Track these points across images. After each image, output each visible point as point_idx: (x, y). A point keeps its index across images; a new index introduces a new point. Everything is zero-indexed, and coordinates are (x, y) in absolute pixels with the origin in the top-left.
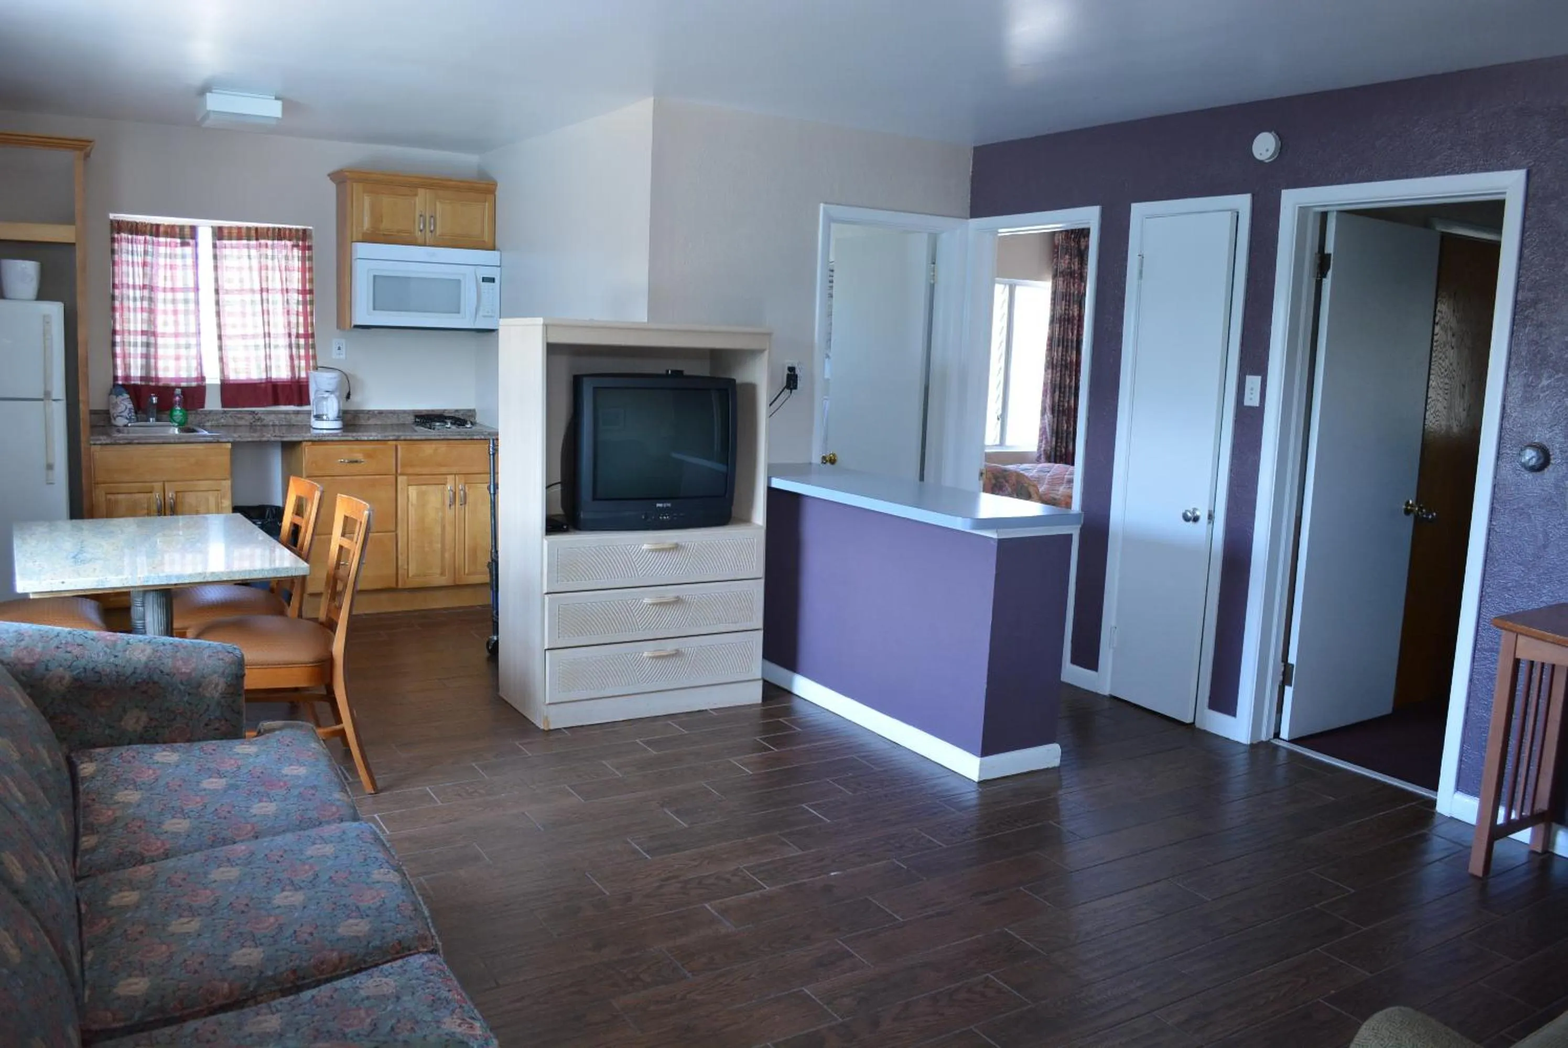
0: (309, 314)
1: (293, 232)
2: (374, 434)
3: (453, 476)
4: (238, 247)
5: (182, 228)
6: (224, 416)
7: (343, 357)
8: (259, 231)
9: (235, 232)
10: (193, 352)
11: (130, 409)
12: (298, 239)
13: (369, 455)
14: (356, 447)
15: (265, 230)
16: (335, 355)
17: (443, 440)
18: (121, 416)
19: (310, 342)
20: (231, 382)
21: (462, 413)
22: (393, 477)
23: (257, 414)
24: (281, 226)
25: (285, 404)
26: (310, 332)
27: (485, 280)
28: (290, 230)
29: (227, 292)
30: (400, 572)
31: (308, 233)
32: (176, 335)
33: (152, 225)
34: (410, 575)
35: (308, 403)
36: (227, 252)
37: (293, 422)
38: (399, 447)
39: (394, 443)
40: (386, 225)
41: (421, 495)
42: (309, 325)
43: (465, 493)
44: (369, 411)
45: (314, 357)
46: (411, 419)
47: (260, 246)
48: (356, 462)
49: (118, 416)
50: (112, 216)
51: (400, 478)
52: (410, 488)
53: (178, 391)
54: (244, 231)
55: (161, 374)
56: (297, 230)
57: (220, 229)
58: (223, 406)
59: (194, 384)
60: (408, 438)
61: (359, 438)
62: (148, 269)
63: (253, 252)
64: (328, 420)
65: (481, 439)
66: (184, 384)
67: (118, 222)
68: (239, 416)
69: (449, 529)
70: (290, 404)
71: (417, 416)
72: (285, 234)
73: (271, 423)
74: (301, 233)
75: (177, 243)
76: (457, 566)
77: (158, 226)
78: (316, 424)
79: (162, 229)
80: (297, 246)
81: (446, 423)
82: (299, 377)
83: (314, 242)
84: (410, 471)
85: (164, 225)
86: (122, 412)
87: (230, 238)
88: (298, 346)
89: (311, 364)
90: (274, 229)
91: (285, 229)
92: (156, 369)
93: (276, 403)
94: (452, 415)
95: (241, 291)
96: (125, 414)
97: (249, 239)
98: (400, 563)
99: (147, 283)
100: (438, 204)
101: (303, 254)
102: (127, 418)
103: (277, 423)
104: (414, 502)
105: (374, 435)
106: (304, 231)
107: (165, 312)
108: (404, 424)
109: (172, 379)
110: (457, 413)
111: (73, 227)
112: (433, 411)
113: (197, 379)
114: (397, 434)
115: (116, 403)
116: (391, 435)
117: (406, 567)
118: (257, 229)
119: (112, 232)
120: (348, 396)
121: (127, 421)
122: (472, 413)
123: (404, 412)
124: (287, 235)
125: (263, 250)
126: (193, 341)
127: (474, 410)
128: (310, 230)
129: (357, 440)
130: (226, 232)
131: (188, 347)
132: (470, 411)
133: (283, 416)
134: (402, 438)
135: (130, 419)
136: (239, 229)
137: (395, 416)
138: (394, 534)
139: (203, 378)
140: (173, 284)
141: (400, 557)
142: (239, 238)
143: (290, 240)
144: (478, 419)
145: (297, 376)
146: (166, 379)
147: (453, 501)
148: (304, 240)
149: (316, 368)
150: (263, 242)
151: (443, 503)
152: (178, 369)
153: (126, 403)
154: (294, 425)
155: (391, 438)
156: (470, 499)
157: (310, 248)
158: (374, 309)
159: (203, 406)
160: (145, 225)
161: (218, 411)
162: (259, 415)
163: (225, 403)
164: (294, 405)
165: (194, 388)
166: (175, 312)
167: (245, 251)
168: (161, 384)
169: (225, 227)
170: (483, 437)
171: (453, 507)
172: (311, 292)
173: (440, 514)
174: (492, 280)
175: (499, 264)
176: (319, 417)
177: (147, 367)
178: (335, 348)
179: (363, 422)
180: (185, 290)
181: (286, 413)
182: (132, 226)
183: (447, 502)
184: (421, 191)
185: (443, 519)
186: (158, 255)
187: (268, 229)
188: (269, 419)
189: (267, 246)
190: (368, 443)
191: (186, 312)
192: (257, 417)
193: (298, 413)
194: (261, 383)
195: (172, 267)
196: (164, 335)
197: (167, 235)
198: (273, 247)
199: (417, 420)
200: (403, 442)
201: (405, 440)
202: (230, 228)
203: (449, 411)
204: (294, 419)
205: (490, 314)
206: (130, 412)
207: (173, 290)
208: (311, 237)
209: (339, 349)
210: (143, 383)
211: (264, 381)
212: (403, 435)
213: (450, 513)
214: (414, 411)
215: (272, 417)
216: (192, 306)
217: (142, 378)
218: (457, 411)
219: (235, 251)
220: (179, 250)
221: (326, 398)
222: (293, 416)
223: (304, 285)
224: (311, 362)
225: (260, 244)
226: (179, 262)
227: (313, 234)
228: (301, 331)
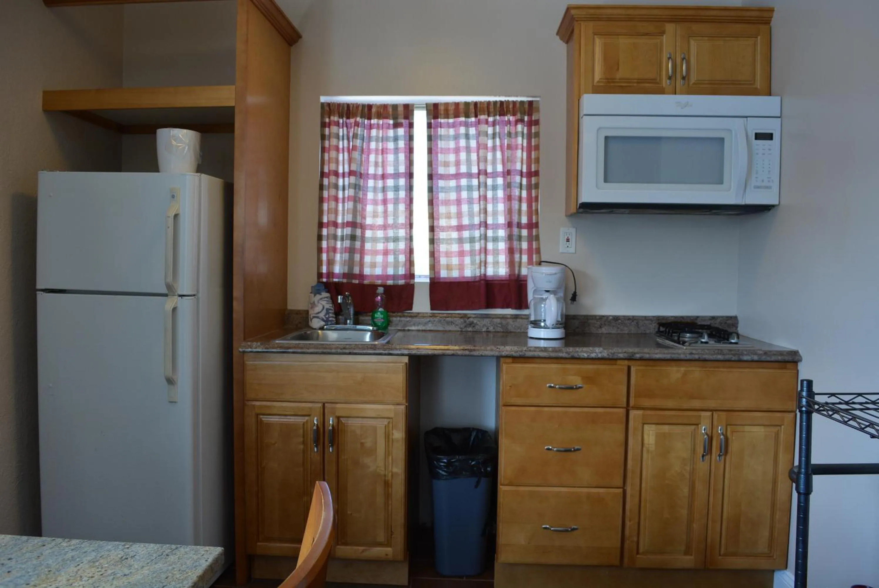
0: (534, 200)
1: (518, 105)
2: (597, 350)
3: (709, 414)
4: (454, 126)
5: (395, 107)
6: (431, 319)
7: (572, 250)
8: (479, 105)
9: (452, 108)
10: (402, 245)
11: (327, 310)
12: (523, 113)
13: (589, 379)
14: (570, 367)
15: (486, 105)
16: (562, 247)
17: (696, 360)
18: (318, 317)
19: (534, 234)
20: (441, 281)
21: (718, 320)
22: (622, 411)
23: (469, 318)
24: (503, 99)
25: (503, 307)
26: (534, 221)
27: (759, 136)
28: (514, 103)
29: (443, 177)
30: (626, 546)
31: (534, 105)
32: (385, 227)
33: (363, 106)
34: (641, 550)
35: (527, 307)
36: (442, 131)
37: (510, 328)
38: (633, 369)
39: (626, 362)
40: (622, 73)
41: (661, 438)
42: (534, 213)
43: (727, 439)
44: (602, 317)
45: (538, 251)
46: (653, 328)
47: (479, 122)
48: (571, 388)
49: (314, 317)
50: (323, 99)
51: (633, 413)
52: (646, 427)
53: (381, 290)
54: (462, 107)
55: (367, 271)
56: (522, 102)
57: (436, 106)
58: (432, 309)
59: (401, 282)
60: (647, 356)
61: (576, 355)
62: (356, 155)
63: (472, 131)
64: (545, 327)
65: (753, 361)
66: (390, 282)
67: (329, 104)
68: (449, 319)
69: (700, 487)
70: (508, 306)
71: (661, 325)
72: (508, 107)
73: (484, 329)
74: (526, 106)
75: (389, 124)
76: (709, 540)
77: (370, 107)
78: (533, 332)
79: (374, 110)
80: (522, 121)
81: (701, 336)
82: (519, 275)
83: (542, 116)
84: (646, 402)
85: (376, 105)
86: (318, 313)
87: (447, 117)
88: (520, 238)
89: (534, 260)
90: (495, 103)
91: (508, 102)
92: (362, 264)
93: (489, 306)
94: (708, 323)
95: (458, 176)
96: (322, 315)
97: (467, 116)
98: (627, 532)
99: (354, 168)
100: (692, 42)
101: (529, 130)
102: (323, 320)
103: (491, 329)
104: (652, 448)
105: (598, 352)
106: (531, 103)
107: (375, 202)
108: (645, 334)
109: (378, 277)
110: (712, 322)
111: (233, 87)
112: (682, 317)
113: (405, 277)
114: (631, 350)
115: (314, 302)
116: (620, 352)
117: (635, 539)
118: (476, 104)
119: (322, 117)
120: (574, 298)
121: (323, 323)
122: (733, 321)
123: (646, 318)
124: (511, 110)
125: (483, 127)
126: (402, 233)
127: (735, 318)
128: (538, 101)
129: (573, 358)
130: (442, 108)
131: (396, 240)
132: (730, 318)
133: (498, 321)
134: (638, 356)
135: (326, 321)
136: (457, 104)
137: (634, 323)
138: (621, 490)
139: (412, 276)
140: (383, 169)
141: (628, 523)
142: (457, 115)
143: (514, 115)
144: (741, 330)
145: (517, 272)
146: (371, 276)
147: (708, 450)
148: (530, 115)
149: (540, 263)
150: (483, 117)
151: (694, 451)
152: (385, 266)
153: (324, 303)
154: (511, 332)
155: (621, 356)
156: (734, 446)
157: (537, 123)
158: (606, 181)
159: (411, 309)
160: (357, 106)
161: (427, 313)
162: (471, 319)
163: (434, 305)
164: (512, 308)
165: (402, 286)
166: (385, 202)
167: (462, 130)
168: (366, 282)
169: (441, 104)
170: (756, 358)
171: (707, 458)
172: (536, 173)
173: (688, 468)
174: (769, 137)
175: (779, 115)
176: (536, 324)
177: (351, 263)
178: (562, 240)
179: (594, 330)
180: (396, 176)
181: (503, 317)
182: (343, 108)
183: (700, 450)
184: (670, 28)
185: (693, 472)
186: (370, 138)
187: (489, 103)
188: (482, 325)
189: (487, 122)
190: (589, 361)
191: (396, 201)
192: (468, 321)
193: (516, 317)
194: (474, 282)
195: (384, 151)
196: (372, 227)
197: (379, 116)
198: (494, 124)
199: (662, 329)
200: (639, 363)
201: (641, 359)
202: (447, 104)
203: (704, 318)
204: (512, 325)
205: (765, 184)
206: (327, 313)
207: (384, 177)
208: (538, 110)
209: (568, 240)
210: (345, 281)
211: (477, 279)
212: (638, 352)
213: (702, 466)
214: (658, 318)
215: (486, 321)
216: (402, 194)
217: (345, 275)
218: (713, 318)
219: (452, 131)
220: (391, 133)
221: (545, 300)
222: (510, 321)
223: (529, 167)
224: (534, 256)
225: (479, 120)
226: (391, 145)
227: (541, 107)
228: (524, 220)
